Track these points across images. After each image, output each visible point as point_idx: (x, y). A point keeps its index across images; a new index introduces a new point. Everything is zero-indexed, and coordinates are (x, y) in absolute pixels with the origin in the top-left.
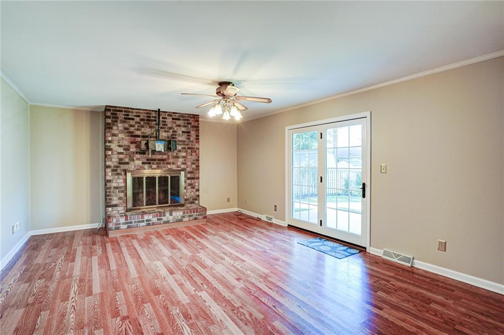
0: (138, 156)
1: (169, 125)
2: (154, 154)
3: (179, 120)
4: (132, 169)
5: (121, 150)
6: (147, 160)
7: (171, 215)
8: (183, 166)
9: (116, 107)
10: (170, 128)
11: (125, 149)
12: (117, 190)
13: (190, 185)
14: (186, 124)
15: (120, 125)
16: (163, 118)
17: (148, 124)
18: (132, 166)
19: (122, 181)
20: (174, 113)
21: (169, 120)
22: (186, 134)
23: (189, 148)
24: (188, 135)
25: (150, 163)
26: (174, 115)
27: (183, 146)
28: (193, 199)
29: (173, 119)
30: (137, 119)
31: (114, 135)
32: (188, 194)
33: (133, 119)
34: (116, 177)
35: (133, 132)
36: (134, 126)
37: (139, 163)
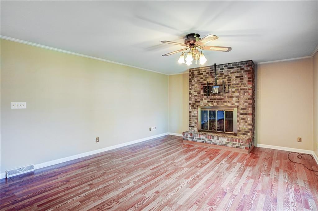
0: (205, 97)
1: (225, 74)
2: (215, 96)
3: (233, 68)
4: (202, 106)
5: (196, 94)
6: (211, 99)
7: (218, 139)
8: (236, 104)
9: (193, 69)
10: (226, 76)
11: (198, 93)
12: (194, 118)
13: (243, 119)
14: (239, 70)
15: (195, 79)
16: (221, 69)
17: (211, 75)
18: (202, 104)
19: (196, 112)
20: (229, 64)
21: (225, 70)
22: (239, 79)
23: (241, 89)
24: (241, 79)
25: (212, 102)
26: (229, 65)
27: (237, 88)
28: (245, 131)
29: (228, 68)
30: (204, 73)
31: (193, 85)
32: (241, 126)
33: (202, 74)
34: (194, 110)
35: (202, 82)
36: (203, 78)
37: (205, 101)
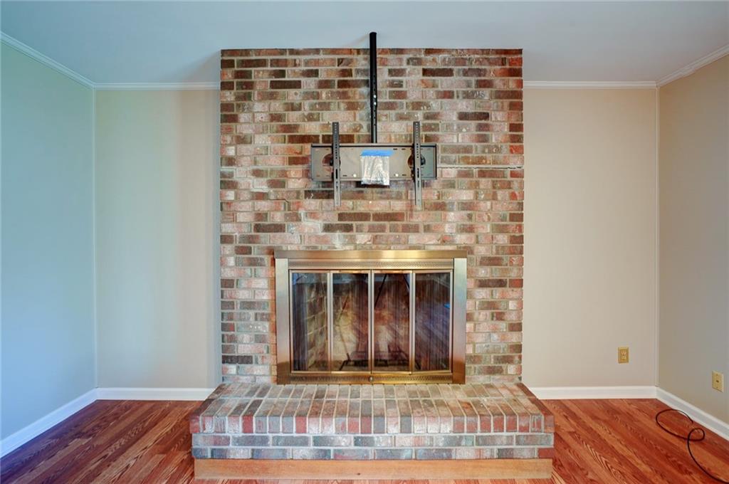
0: (312, 204)
1: (414, 95)
2: (363, 198)
3: (448, 73)
4: (294, 248)
5: (261, 186)
6: (341, 216)
8: (462, 239)
9: (247, 52)
10: (417, 105)
11: (272, 184)
12: (252, 313)
13: (490, 305)
14: (473, 88)
15: (258, 107)
17: (344, 96)
18: (292, 240)
20: (429, 51)
21: (413, 78)
22: (473, 124)
23: (483, 174)
24: (480, 127)
25: (348, 228)
26: (430, 57)
27: (463, 166)
28: (497, 359)
29: (425, 72)
30: (309, 84)
31: (242, 140)
32: (480, 339)
33: (296, 85)
34: (248, 271)
35: (295, 127)
36: (299, 108)
37: (313, 226)
